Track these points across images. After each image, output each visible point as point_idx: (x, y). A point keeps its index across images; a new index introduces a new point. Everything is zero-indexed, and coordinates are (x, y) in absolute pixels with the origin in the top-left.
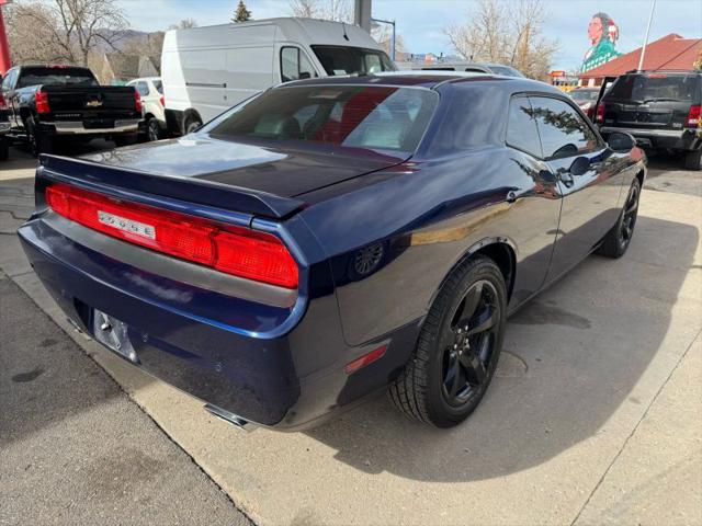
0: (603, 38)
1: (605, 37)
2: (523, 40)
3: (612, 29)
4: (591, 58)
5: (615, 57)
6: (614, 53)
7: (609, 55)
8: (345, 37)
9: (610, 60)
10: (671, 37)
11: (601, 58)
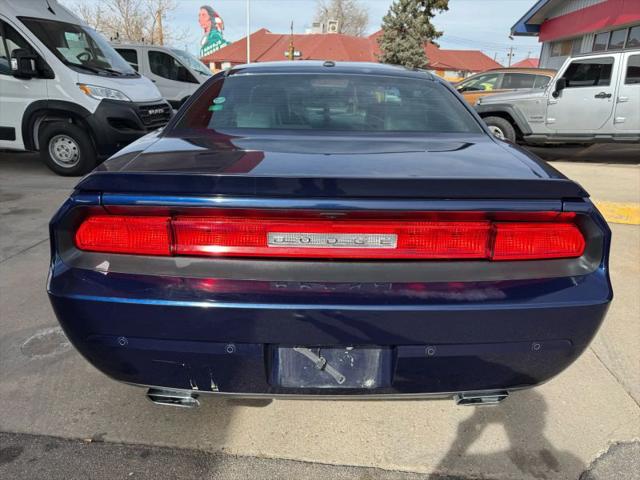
0: (212, 28)
1: (213, 27)
2: (157, 24)
3: (217, 20)
4: (206, 45)
5: (225, 45)
6: (223, 41)
7: (220, 42)
8: (50, 9)
9: (222, 47)
10: (263, 31)
11: (214, 45)
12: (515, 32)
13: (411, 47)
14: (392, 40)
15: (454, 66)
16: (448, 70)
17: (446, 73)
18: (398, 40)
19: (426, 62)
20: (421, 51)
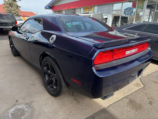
12: (46, 8)
13: (15, 10)
14: (8, 8)
15: (27, 16)
16: (26, 16)
17: (25, 17)
18: (10, 8)
19: (20, 14)
20: (18, 11)
